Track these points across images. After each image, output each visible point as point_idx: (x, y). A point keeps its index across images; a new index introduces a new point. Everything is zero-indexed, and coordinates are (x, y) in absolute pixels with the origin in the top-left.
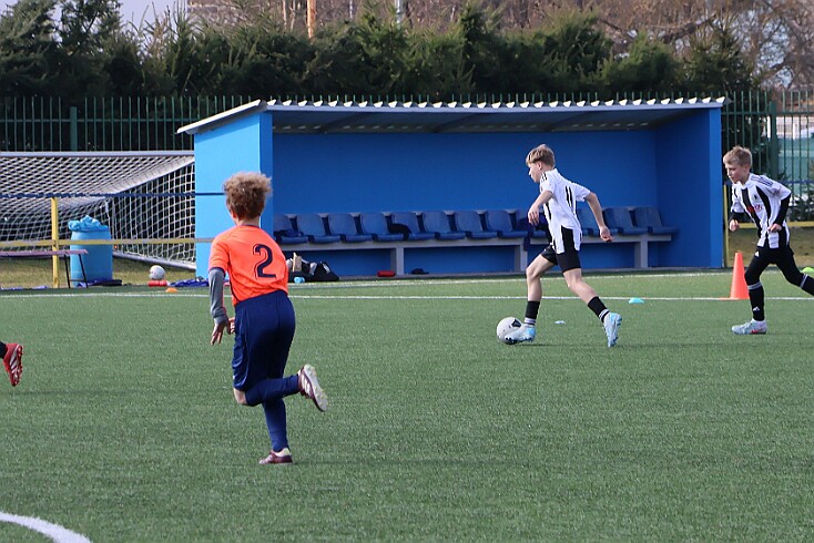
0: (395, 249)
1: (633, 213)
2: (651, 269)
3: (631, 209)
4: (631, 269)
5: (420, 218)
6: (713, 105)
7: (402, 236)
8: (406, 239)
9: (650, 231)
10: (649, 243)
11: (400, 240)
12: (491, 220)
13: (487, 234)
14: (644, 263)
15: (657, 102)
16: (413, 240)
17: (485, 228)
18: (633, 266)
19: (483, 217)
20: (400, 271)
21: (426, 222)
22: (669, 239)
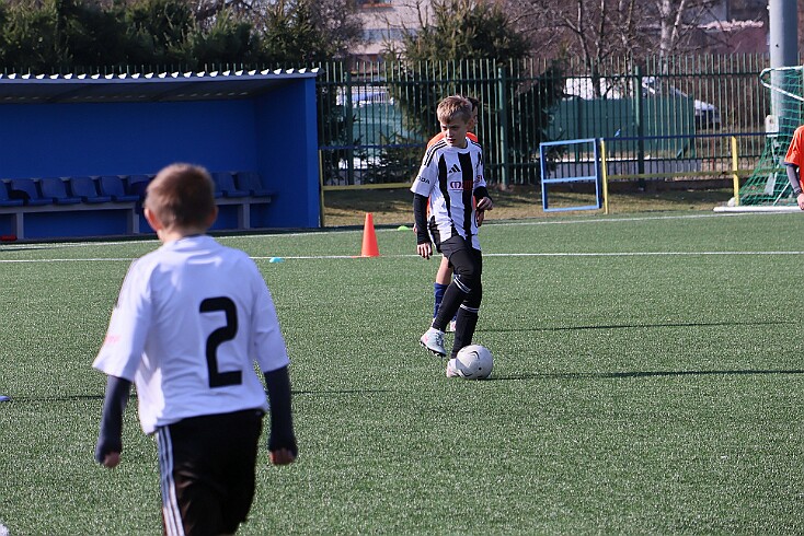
0: (15, 214)
1: (235, 177)
2: (253, 229)
3: (233, 173)
4: (235, 230)
5: (38, 184)
6: (308, 75)
7: (21, 202)
8: (25, 204)
9: (252, 194)
10: (251, 205)
11: (19, 206)
12: (104, 185)
13: (102, 198)
14: (246, 223)
15: (258, 73)
16: (33, 205)
17: (99, 193)
18: (237, 227)
19: (97, 182)
20: (20, 234)
21: (44, 188)
22: (268, 201)
